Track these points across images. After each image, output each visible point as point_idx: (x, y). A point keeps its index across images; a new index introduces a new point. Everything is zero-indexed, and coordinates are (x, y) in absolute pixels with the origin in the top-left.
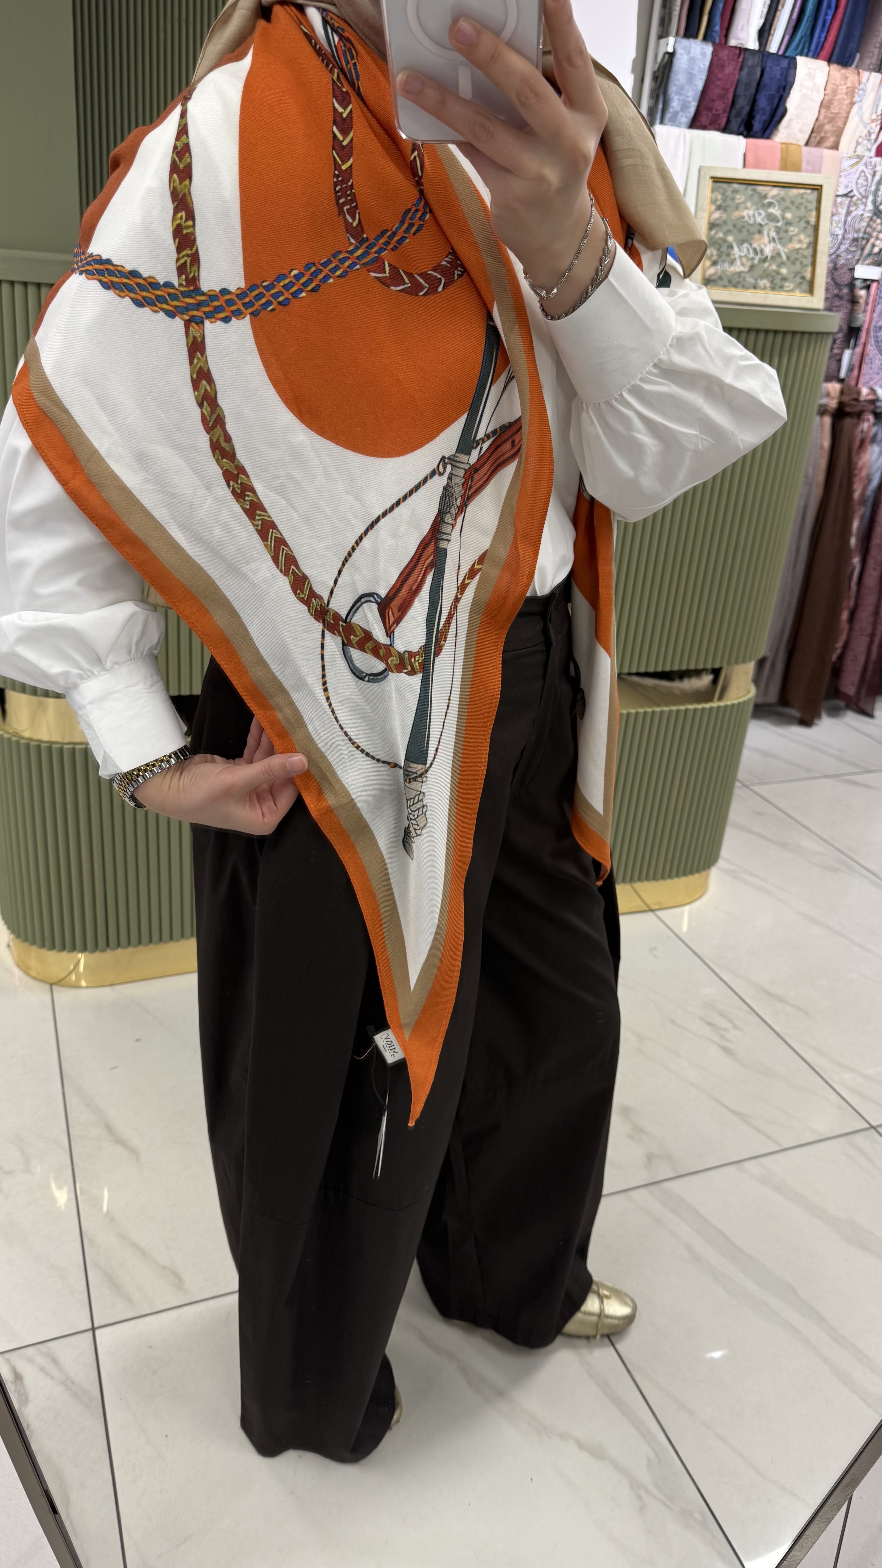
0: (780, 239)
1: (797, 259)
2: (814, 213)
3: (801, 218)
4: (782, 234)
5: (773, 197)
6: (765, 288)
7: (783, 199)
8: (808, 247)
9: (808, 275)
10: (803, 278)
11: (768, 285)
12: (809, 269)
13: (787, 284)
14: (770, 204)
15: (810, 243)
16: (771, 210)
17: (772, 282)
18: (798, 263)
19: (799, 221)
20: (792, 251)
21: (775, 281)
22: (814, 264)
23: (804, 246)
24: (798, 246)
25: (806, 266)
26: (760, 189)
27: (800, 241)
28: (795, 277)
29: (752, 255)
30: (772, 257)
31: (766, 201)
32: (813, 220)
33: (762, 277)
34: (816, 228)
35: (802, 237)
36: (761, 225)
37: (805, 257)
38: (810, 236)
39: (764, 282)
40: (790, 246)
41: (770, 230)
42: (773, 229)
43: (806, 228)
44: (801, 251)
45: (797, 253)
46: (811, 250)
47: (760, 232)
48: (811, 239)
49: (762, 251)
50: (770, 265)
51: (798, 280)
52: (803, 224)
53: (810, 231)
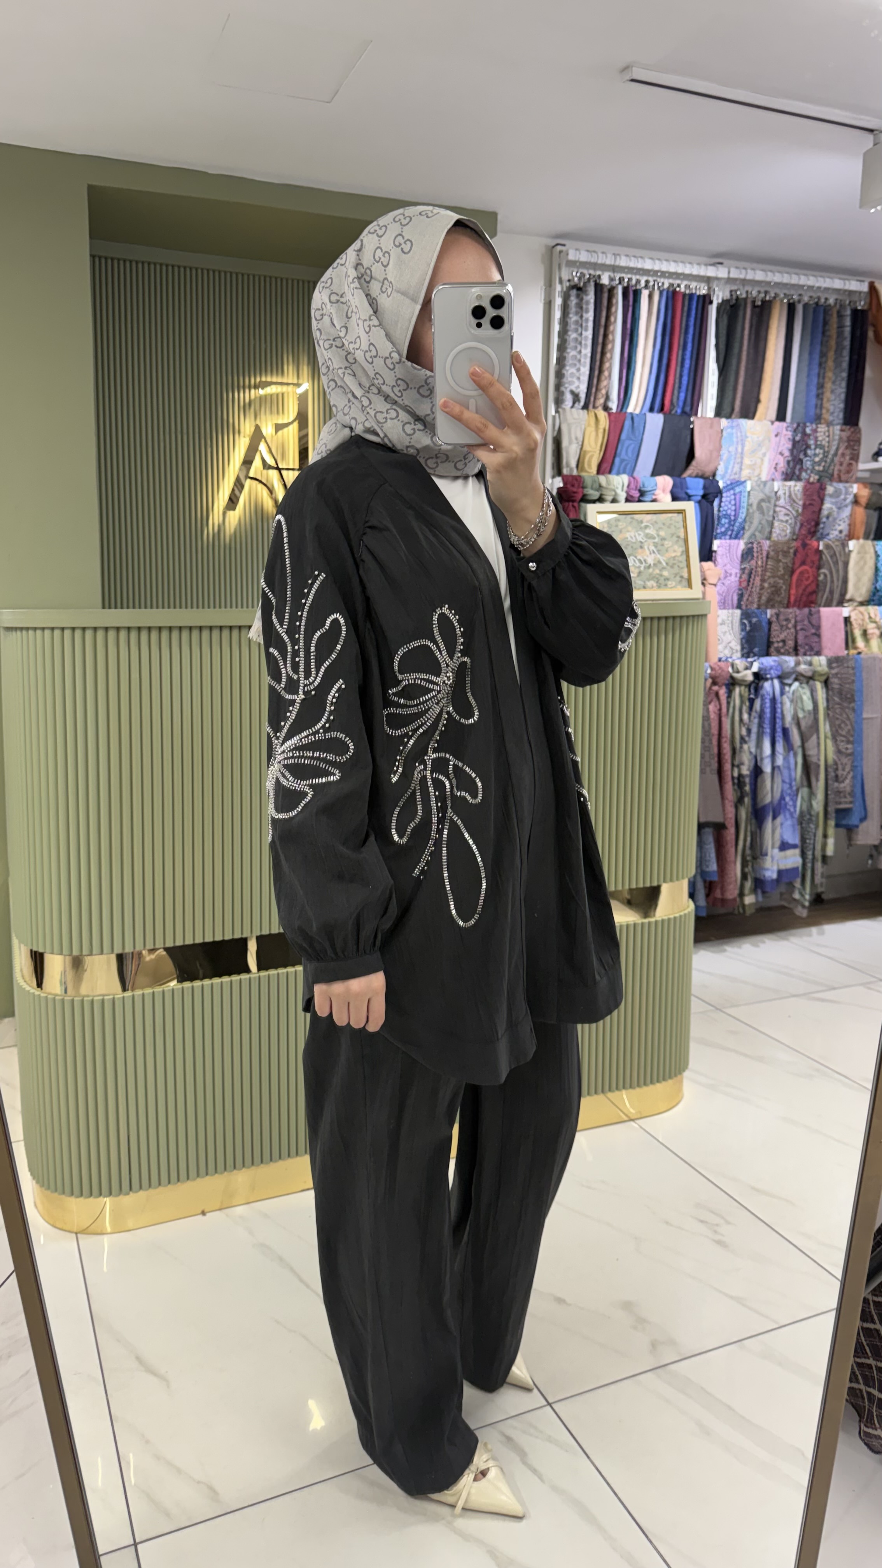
0: (658, 551)
1: (674, 564)
2: (682, 530)
3: (673, 535)
4: (660, 547)
5: (648, 522)
6: (653, 587)
7: (656, 522)
8: (681, 555)
9: (686, 575)
10: (682, 577)
11: (655, 584)
12: (686, 570)
13: (669, 583)
14: (646, 527)
15: (683, 552)
16: (647, 531)
17: (657, 582)
18: (676, 566)
19: (672, 537)
20: (669, 559)
21: (660, 582)
22: (688, 566)
23: (679, 554)
24: (673, 555)
25: (682, 568)
26: (637, 517)
27: (675, 551)
28: (675, 577)
29: (638, 564)
30: (655, 564)
31: (643, 525)
32: (682, 535)
33: (649, 580)
34: (686, 541)
35: (676, 547)
36: (641, 542)
37: (681, 562)
38: (682, 547)
39: (650, 583)
40: (667, 555)
41: (649, 545)
42: (652, 544)
43: (678, 541)
44: (677, 558)
45: (674, 560)
46: (684, 557)
47: (641, 547)
48: (684, 549)
49: (645, 561)
50: (654, 570)
51: (678, 578)
52: (675, 539)
53: (682, 543)
